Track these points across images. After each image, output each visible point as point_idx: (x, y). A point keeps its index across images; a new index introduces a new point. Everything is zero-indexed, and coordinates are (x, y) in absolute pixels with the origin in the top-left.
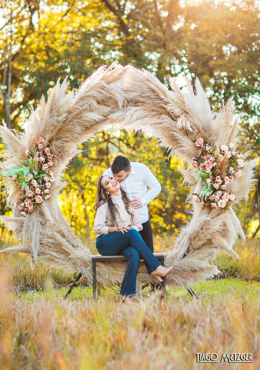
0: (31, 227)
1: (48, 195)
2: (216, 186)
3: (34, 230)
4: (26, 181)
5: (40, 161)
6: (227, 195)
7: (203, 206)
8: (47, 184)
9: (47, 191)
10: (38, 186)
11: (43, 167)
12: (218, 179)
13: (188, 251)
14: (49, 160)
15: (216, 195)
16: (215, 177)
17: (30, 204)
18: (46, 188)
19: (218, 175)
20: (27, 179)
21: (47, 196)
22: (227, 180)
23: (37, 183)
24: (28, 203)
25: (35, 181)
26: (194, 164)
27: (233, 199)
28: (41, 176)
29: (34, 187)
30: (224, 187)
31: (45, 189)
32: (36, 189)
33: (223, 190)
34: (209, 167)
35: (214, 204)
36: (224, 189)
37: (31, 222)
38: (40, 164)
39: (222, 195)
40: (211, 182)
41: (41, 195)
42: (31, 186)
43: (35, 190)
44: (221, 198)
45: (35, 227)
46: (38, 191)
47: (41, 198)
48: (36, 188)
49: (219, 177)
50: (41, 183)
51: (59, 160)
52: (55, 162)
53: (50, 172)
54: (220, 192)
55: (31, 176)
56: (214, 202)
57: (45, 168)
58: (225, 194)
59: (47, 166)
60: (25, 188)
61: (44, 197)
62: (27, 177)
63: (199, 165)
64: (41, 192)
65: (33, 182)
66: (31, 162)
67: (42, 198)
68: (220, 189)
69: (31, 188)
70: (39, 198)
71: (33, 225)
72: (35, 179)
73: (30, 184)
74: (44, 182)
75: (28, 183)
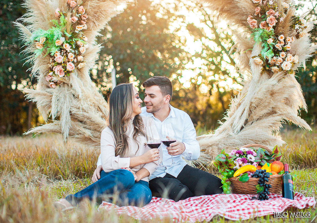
0: (62, 100)
1: (82, 62)
2: (279, 46)
3: (65, 104)
4: (57, 45)
5: (73, 21)
6: (290, 57)
7: (261, 71)
8: (81, 49)
9: (80, 58)
10: (71, 50)
11: (77, 28)
12: (282, 38)
13: (246, 122)
14: (82, 21)
15: (278, 57)
16: (277, 36)
17: (60, 71)
18: (80, 54)
19: (280, 34)
20: (57, 42)
21: (80, 64)
22: (289, 40)
23: (70, 46)
24: (58, 69)
25: (68, 45)
26: (253, 24)
27: (296, 61)
28: (74, 41)
29: (67, 51)
30: (288, 47)
31: (79, 56)
32: (69, 55)
33: (287, 51)
34: (273, 23)
35: (275, 68)
36: (288, 49)
37: (62, 93)
38: (74, 25)
39: (286, 56)
40: (273, 42)
41: (73, 62)
42: (62, 50)
43: (67, 56)
44: (284, 60)
45: (68, 99)
46: (71, 56)
47: (73, 65)
48: (69, 53)
49: (282, 36)
50: (74, 47)
51: (95, 23)
52: (89, 24)
53: (84, 37)
54: (283, 53)
55: (62, 40)
56: (275, 65)
57: (79, 29)
58: (289, 55)
59: (81, 28)
60: (56, 54)
61: (77, 65)
62: (58, 40)
63: (259, 23)
64: (74, 58)
65: (66, 46)
66: (62, 23)
67: (75, 67)
68: (283, 50)
69: (62, 53)
70: (71, 66)
71: (65, 97)
72: (67, 42)
73: (61, 49)
74: (77, 47)
75: (58, 48)
